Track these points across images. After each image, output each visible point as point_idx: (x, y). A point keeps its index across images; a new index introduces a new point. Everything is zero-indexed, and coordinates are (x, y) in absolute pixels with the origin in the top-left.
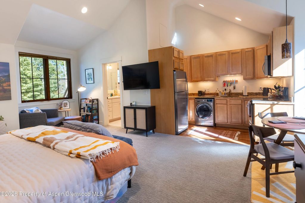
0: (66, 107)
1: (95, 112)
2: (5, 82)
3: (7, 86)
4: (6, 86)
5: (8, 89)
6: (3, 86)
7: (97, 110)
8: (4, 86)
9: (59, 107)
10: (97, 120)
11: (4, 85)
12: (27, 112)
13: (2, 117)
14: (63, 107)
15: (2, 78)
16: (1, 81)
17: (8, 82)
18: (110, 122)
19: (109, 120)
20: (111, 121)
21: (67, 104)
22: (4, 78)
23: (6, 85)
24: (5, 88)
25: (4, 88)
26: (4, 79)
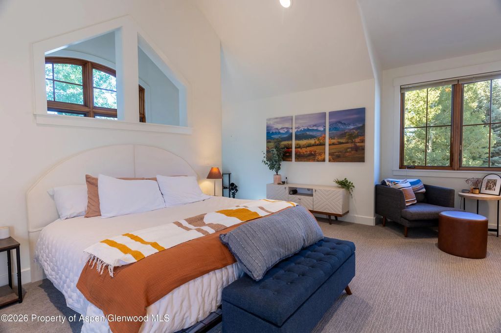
2: (357, 136)
3: (360, 142)
4: (359, 142)
5: (361, 146)
6: (355, 142)
9: (472, 187)
11: (356, 141)
12: (387, 183)
13: (353, 185)
15: (354, 131)
16: (353, 135)
17: (361, 136)
24: (358, 144)
25: (356, 145)
26: (356, 132)
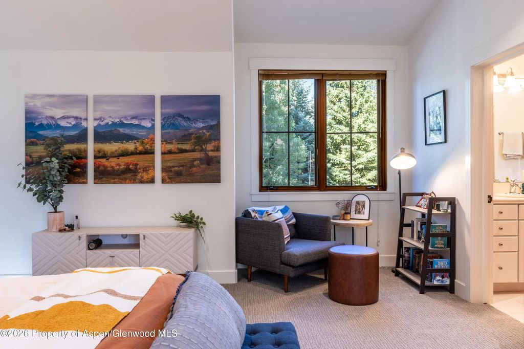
0: (359, 213)
1: (440, 243)
2: (209, 140)
3: (214, 151)
4: (212, 151)
5: (216, 157)
6: (206, 151)
7: (450, 238)
8: (208, 151)
9: (343, 212)
10: (448, 274)
11: (208, 149)
12: (253, 214)
13: (204, 221)
14: (353, 212)
15: (204, 131)
16: (203, 139)
17: (215, 140)
18: (496, 292)
19: (495, 284)
20: (502, 290)
21: (364, 206)
22: (208, 132)
23: (212, 148)
24: (211, 154)
25: (207, 155)
26: (208, 134)
